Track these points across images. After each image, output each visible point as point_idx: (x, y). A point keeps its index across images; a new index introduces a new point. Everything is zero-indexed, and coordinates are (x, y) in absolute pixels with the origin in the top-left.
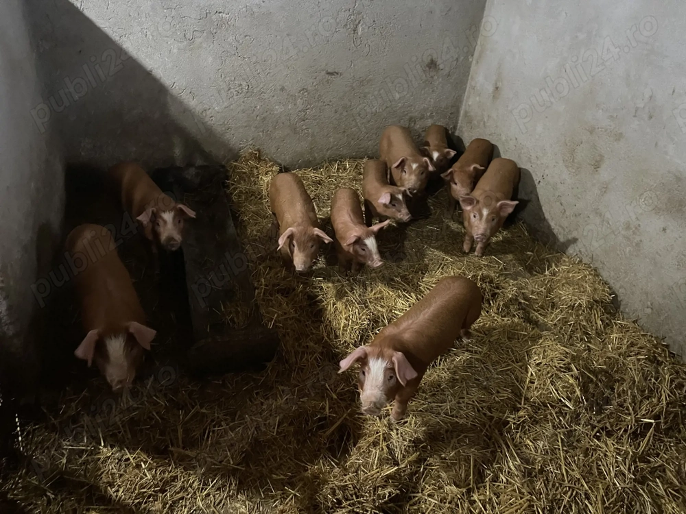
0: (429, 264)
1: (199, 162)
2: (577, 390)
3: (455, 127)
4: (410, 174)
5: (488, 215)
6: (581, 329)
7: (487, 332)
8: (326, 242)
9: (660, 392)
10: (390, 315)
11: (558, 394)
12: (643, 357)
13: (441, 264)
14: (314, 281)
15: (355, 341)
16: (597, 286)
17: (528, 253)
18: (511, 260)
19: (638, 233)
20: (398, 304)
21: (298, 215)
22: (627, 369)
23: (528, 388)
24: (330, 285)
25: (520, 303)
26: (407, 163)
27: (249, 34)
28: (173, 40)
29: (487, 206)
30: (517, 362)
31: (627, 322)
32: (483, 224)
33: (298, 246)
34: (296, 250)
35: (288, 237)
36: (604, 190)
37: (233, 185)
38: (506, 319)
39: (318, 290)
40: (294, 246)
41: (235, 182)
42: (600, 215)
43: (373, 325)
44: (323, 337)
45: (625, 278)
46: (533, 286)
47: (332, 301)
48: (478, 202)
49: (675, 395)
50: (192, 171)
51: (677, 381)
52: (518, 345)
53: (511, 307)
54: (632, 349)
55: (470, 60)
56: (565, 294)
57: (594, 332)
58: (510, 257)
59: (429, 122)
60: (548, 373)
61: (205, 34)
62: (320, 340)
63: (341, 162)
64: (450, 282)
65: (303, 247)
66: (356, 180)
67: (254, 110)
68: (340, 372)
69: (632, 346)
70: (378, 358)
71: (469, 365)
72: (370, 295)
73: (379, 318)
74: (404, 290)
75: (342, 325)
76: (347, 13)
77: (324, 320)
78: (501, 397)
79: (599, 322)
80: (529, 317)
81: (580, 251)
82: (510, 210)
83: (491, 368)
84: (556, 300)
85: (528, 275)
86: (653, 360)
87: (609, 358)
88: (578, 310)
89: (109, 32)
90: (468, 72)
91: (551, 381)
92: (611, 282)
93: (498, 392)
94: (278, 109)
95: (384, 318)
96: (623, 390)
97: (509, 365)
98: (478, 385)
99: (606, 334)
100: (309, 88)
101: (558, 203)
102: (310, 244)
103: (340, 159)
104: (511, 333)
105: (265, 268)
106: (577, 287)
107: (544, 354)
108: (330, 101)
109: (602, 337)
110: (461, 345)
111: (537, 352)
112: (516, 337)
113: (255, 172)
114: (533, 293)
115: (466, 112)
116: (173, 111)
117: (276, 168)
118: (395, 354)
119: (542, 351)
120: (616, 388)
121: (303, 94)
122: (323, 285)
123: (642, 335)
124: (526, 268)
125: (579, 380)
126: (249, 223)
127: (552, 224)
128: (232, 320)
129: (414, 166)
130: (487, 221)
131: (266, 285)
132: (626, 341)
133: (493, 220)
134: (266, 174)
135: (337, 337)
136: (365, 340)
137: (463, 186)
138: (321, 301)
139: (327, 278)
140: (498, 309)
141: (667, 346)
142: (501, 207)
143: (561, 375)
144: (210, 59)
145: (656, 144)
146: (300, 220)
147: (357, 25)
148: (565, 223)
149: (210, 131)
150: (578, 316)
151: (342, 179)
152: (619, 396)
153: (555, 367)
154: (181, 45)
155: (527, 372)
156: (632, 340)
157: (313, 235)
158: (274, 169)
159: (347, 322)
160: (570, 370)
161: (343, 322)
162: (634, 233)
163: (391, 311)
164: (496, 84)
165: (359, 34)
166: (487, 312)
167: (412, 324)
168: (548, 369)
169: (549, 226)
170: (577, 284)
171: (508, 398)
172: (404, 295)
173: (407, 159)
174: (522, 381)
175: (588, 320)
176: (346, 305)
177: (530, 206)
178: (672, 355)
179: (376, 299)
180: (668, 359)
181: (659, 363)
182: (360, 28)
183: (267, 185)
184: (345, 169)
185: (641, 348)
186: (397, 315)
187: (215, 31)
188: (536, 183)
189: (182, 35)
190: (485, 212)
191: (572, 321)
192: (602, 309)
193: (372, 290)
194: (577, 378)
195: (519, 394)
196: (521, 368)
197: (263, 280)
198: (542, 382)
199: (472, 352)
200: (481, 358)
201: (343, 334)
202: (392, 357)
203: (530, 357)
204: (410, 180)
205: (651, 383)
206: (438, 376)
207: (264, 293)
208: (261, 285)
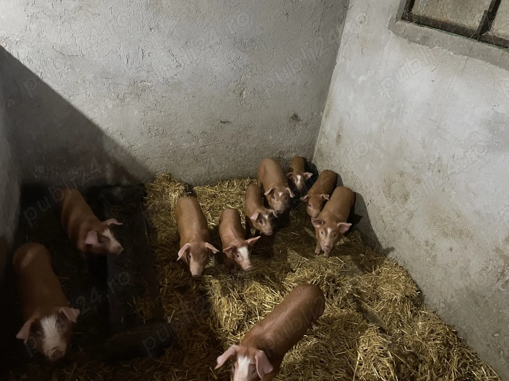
0: (291, 263)
1: (125, 182)
2: (392, 372)
3: (311, 158)
4: (278, 200)
5: (331, 233)
6: (396, 318)
7: (330, 321)
8: (215, 252)
9: (451, 370)
10: (260, 307)
11: (379, 374)
12: (439, 342)
13: (300, 263)
14: (205, 277)
15: (234, 330)
16: (407, 284)
17: (362, 255)
18: (349, 260)
19: (434, 249)
20: (267, 298)
21: (194, 232)
22: (428, 351)
23: (358, 369)
24: (217, 281)
25: (355, 297)
26: (275, 191)
27: (164, 95)
28: (109, 99)
29: (331, 227)
30: (350, 348)
31: (429, 312)
32: (328, 239)
33: (193, 256)
34: (192, 260)
35: (186, 250)
36: (410, 216)
37: (149, 200)
38: (344, 310)
39: (208, 286)
40: (190, 257)
41: (150, 198)
42: (409, 233)
43: (247, 316)
44: (209, 328)
45: (426, 279)
46: (364, 282)
47: (218, 296)
48: (324, 222)
49: (461, 372)
50: (119, 189)
51: (462, 362)
52: (351, 334)
53: (348, 300)
54: (432, 335)
55: (321, 115)
56: (386, 290)
57: (406, 320)
58: (349, 257)
59: (294, 155)
60: (372, 357)
61: (133, 96)
62: (206, 330)
63: (230, 181)
64: (302, 289)
65: (197, 258)
66: (241, 195)
67: (167, 146)
68: (217, 367)
69: (432, 333)
70: (244, 356)
71: (316, 348)
72: (247, 291)
73: (252, 310)
74: (272, 287)
75: (224, 317)
76: (236, 83)
77: (212, 311)
78: (338, 376)
79: (409, 313)
80: (360, 307)
81: (396, 257)
82: (346, 229)
83: (332, 352)
84: (380, 294)
85: (361, 273)
86: (447, 344)
87: (416, 342)
88: (395, 303)
89: (61, 93)
90: (320, 122)
91: (374, 364)
92: (418, 282)
93: (337, 372)
94: (185, 145)
95: (256, 310)
96: (425, 370)
97: (344, 350)
98: (322, 367)
99: (414, 322)
100: (208, 132)
101: (381, 221)
102: (202, 256)
103: (230, 179)
104: (347, 324)
105: (169, 269)
106: (394, 285)
107: (369, 343)
108: (223, 141)
109: (412, 324)
110: (311, 331)
111: (365, 341)
112: (350, 327)
113: (166, 190)
114: (363, 288)
115: (319, 149)
116: (107, 146)
117: (182, 188)
118: (257, 352)
119: (368, 341)
120: (420, 368)
121: (203, 135)
122: (212, 281)
123: (439, 324)
124: (360, 267)
125: (393, 364)
126: (159, 230)
127: (378, 235)
128: (141, 312)
129: (280, 194)
130: (331, 237)
131: (169, 284)
132: (427, 328)
133: (335, 236)
134: (174, 192)
135: (220, 326)
136: (241, 329)
137: (315, 208)
138: (209, 295)
139: (215, 276)
140: (339, 303)
141: (456, 333)
142: (340, 227)
143: (381, 359)
144: (136, 112)
145: (444, 190)
146: (194, 237)
147: (242, 92)
148: (386, 235)
149: (133, 160)
150: (395, 308)
151: (231, 194)
152: (422, 374)
153: (377, 353)
154: (115, 103)
155: (357, 356)
156: (432, 328)
157: (204, 248)
158: (180, 188)
159: (228, 315)
160: (387, 356)
161: (225, 314)
162: (431, 249)
163: (261, 303)
164: (339, 133)
165: (244, 97)
166: (331, 305)
167: (272, 325)
168: (372, 355)
169: (375, 236)
170: (394, 283)
171: (344, 377)
172: (271, 291)
173: (275, 189)
174: (353, 363)
175: (402, 311)
176: (228, 301)
177: (362, 220)
178: (459, 340)
179: (251, 294)
180: (457, 343)
181: (450, 347)
182: (244, 93)
183: (175, 200)
184: (233, 186)
185: (438, 334)
186: (265, 307)
187: (140, 93)
188: (366, 204)
189: (116, 96)
190: (329, 230)
191: (391, 310)
192: (411, 303)
193: (248, 287)
194: (392, 363)
195: (351, 373)
196: (353, 353)
197: (166, 280)
198: (368, 364)
199: (319, 338)
200: (325, 344)
201: (225, 324)
202: (254, 355)
203: (359, 345)
204: (277, 204)
205: (444, 363)
206: (294, 358)
207: (167, 291)
208: (165, 284)
